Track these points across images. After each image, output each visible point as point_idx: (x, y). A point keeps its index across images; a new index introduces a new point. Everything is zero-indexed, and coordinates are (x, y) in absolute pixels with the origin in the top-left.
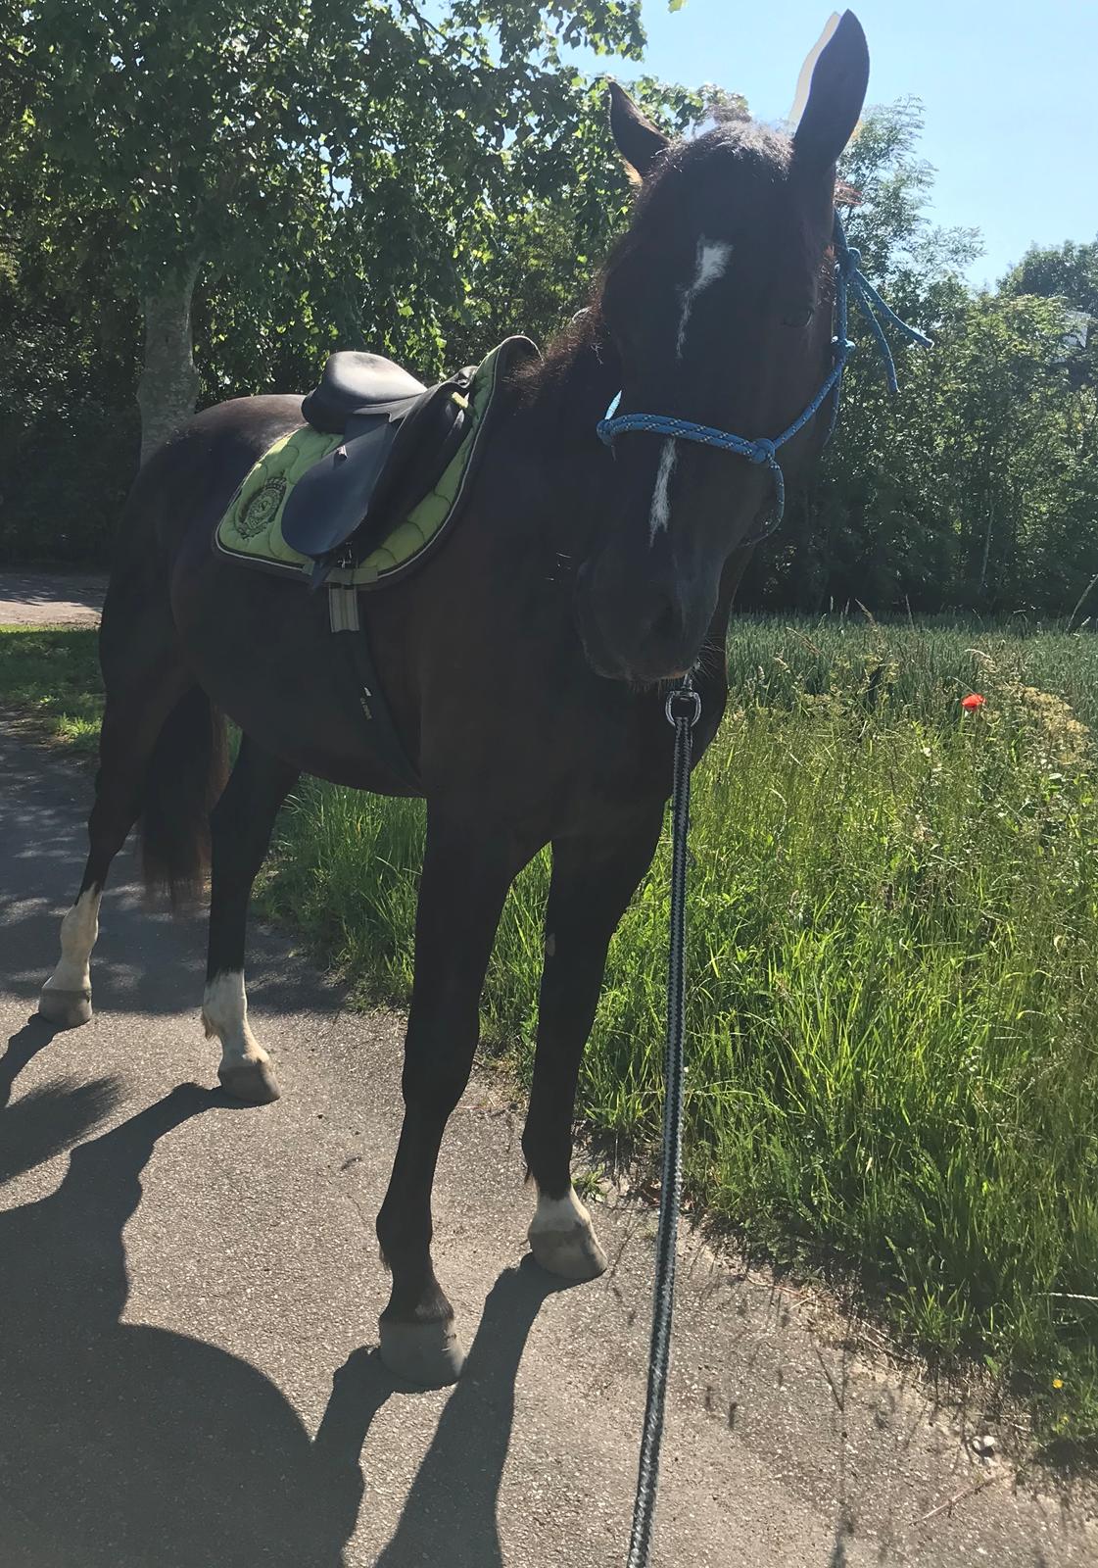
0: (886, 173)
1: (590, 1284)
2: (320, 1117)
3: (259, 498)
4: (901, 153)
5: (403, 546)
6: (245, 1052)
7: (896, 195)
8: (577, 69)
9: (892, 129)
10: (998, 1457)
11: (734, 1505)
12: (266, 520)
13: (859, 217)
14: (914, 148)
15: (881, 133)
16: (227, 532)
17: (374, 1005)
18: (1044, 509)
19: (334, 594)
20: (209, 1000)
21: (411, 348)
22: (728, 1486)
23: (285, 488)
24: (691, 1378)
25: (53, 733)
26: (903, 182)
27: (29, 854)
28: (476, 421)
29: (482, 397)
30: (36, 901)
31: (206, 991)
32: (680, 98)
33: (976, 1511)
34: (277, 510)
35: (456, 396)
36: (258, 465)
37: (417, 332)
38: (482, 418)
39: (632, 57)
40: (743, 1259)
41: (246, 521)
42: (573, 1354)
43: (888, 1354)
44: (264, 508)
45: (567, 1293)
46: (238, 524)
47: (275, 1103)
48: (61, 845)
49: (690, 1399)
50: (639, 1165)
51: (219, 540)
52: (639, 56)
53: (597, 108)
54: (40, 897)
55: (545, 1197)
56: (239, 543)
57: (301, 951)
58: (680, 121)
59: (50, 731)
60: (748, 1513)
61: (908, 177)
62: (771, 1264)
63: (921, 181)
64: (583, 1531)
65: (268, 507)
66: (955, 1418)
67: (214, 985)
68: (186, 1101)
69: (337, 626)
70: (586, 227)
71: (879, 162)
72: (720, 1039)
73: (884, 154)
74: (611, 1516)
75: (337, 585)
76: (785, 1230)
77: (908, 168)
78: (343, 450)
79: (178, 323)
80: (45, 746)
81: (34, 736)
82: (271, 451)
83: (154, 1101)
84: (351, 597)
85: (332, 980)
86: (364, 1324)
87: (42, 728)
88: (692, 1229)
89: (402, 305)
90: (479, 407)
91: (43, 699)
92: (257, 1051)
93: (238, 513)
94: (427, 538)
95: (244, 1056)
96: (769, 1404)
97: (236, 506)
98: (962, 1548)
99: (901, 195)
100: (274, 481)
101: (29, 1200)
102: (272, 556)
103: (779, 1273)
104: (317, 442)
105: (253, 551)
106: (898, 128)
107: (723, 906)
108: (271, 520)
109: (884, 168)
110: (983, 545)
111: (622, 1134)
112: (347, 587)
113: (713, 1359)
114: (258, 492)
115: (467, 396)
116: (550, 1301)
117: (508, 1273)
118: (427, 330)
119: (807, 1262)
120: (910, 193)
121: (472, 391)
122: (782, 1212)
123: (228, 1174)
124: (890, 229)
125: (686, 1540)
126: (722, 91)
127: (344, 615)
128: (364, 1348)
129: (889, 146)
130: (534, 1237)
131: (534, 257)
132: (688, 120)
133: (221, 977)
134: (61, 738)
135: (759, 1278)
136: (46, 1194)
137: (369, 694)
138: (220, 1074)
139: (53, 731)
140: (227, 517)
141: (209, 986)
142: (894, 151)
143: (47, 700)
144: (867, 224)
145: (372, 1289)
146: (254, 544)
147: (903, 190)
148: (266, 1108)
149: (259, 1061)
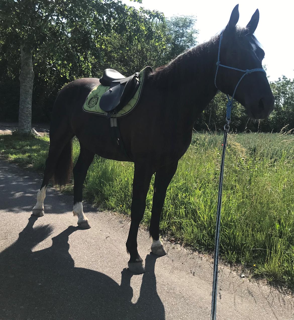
0: (189, 31)
1: (164, 256)
2: (101, 231)
3: (92, 100)
4: (193, 26)
5: (127, 109)
6: (83, 218)
7: (191, 35)
8: (125, 4)
9: (190, 20)
10: (245, 278)
11: (201, 288)
12: (95, 104)
13: (183, 40)
14: (195, 25)
15: (188, 21)
16: (86, 107)
17: (104, 210)
18: (222, 108)
19: (112, 119)
20: (75, 208)
21: (83, 68)
22: (199, 285)
23: (98, 98)
24: (188, 270)
25: (7, 158)
26: (192, 33)
27: (14, 183)
28: (141, 83)
29: (141, 78)
30: (20, 193)
31: (74, 206)
32: (150, 12)
33: (244, 286)
34: (97, 102)
35: (136, 78)
36: (91, 93)
37: (85, 64)
38: (142, 83)
39: (139, 3)
40: (192, 251)
41: (90, 104)
42: (165, 267)
43: (223, 264)
44: (94, 102)
45: (161, 258)
46: (88, 105)
47: (90, 229)
48: (21, 182)
49: (189, 273)
50: (167, 236)
51: (84, 109)
52: (141, 2)
53: (132, 14)
54: (21, 192)
55: (154, 240)
56: (89, 109)
57: (85, 201)
58: (149, 18)
59: (7, 157)
60: (204, 289)
61: (194, 31)
62: (198, 251)
63: (196, 33)
64: (176, 293)
65: (95, 102)
66: (237, 273)
67: (76, 205)
68: (71, 229)
69: (112, 126)
70: (128, 41)
71: (188, 28)
72: (182, 211)
73: (189, 26)
74: (180, 291)
75: (112, 117)
76: (199, 245)
77: (194, 30)
78: (111, 89)
79: (29, 61)
80: (7, 161)
81: (3, 159)
82: (93, 90)
83: (65, 229)
84: (115, 120)
85: (93, 206)
86: (124, 265)
87: (4, 157)
88: (181, 246)
89: (81, 58)
90: (141, 81)
91: (2, 150)
92: (86, 218)
93: (88, 103)
94: (132, 107)
95: (83, 219)
96: (203, 273)
97: (87, 102)
98: (242, 291)
99: (192, 36)
100: (96, 96)
101: (47, 248)
102: (97, 112)
103: (199, 252)
104: (104, 88)
105: (92, 111)
106: (192, 20)
107: (179, 186)
108: (96, 104)
109: (189, 29)
110: (209, 115)
111: (163, 230)
112: (114, 118)
113: (191, 267)
114: (92, 98)
115: (138, 78)
116: (157, 259)
117: (148, 255)
118: (87, 64)
119: (204, 250)
120: (194, 35)
121: (139, 77)
122: (198, 242)
123: (86, 241)
124: (190, 43)
125: (194, 293)
126: (158, 11)
127: (114, 123)
128: (126, 268)
129: (190, 24)
130: (152, 248)
131: (109, 47)
132: (151, 17)
133: (77, 203)
134: (10, 159)
135: (196, 253)
136: (50, 246)
137: (119, 140)
138: (78, 223)
139: (8, 157)
140: (85, 104)
141: (75, 205)
142: (191, 26)
143: (3, 151)
144: (185, 42)
145: (123, 259)
146: (93, 109)
147: (192, 34)
148: (89, 229)
149: (87, 220)
